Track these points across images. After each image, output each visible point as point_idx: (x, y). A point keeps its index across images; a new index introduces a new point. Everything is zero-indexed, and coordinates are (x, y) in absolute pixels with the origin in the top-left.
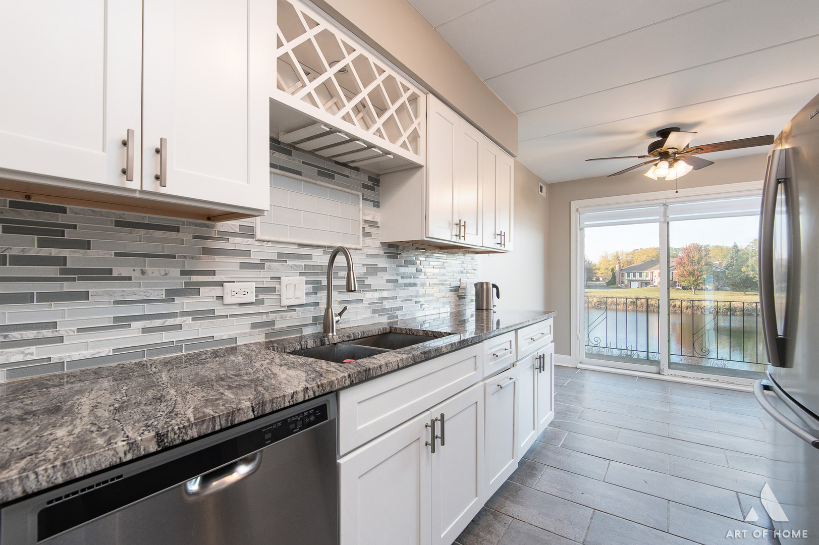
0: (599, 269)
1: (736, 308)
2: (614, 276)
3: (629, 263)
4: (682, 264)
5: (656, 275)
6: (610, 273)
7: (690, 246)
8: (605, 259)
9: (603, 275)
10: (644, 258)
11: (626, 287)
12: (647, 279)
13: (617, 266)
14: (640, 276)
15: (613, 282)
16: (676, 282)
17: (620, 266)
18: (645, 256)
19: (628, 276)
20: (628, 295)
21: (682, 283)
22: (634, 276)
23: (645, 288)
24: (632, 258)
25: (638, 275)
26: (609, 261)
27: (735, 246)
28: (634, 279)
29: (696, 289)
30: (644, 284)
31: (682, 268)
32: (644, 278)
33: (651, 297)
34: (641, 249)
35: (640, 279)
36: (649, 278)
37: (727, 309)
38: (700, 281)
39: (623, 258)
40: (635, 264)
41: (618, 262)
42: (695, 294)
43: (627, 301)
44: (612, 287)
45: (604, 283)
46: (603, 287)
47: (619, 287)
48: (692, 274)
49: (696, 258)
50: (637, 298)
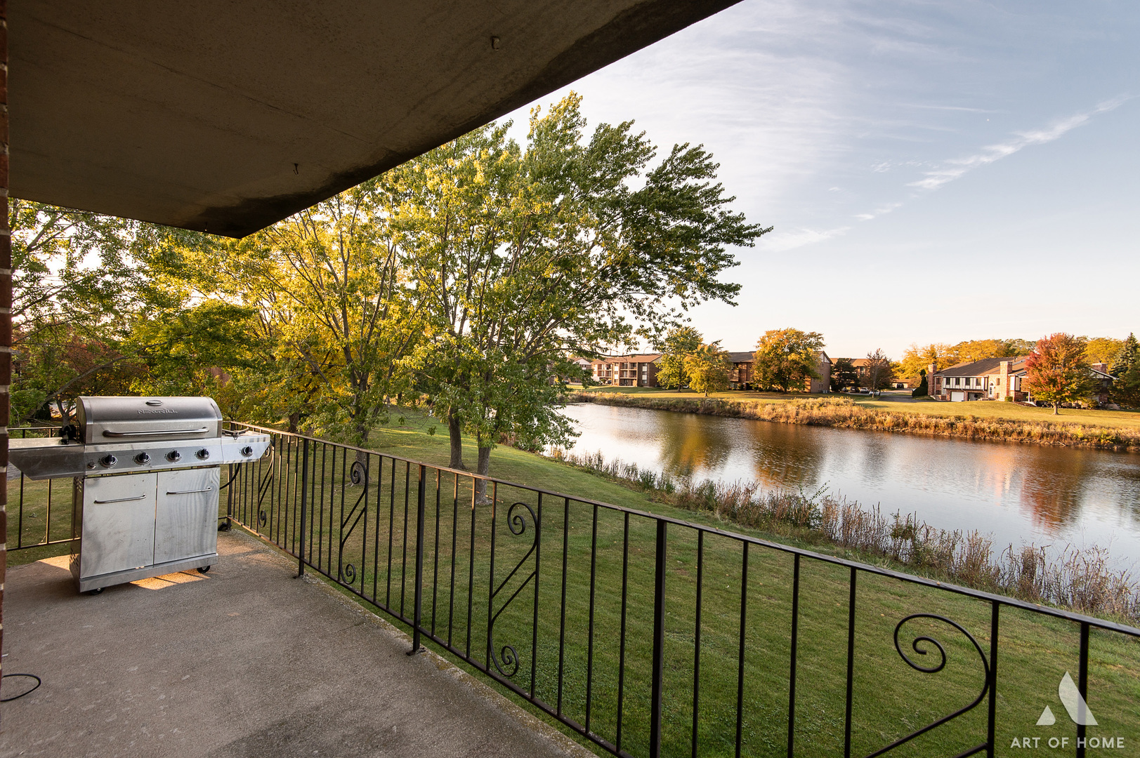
0: (904, 371)
2: (924, 382)
3: (951, 362)
4: (1037, 365)
5: (1000, 383)
6: (919, 377)
7: (1052, 338)
8: (913, 356)
9: (909, 380)
10: (976, 356)
11: (944, 399)
12: (978, 388)
13: (930, 369)
14: (968, 383)
15: (922, 392)
16: (1026, 394)
17: (935, 368)
18: (978, 352)
19: (948, 383)
20: (943, 413)
21: (1036, 396)
22: (958, 382)
23: (975, 402)
24: (957, 355)
25: (963, 381)
26: (920, 359)
27: (1132, 340)
28: (957, 387)
29: (1059, 406)
30: (972, 396)
31: (1036, 373)
32: (973, 385)
33: (982, 416)
34: (972, 341)
35: (967, 387)
36: (982, 387)
37: (1112, 440)
38: (1066, 394)
39: (942, 355)
40: (961, 364)
41: (933, 360)
42: (1057, 413)
43: (942, 421)
44: (922, 398)
45: (909, 393)
46: (909, 398)
47: (932, 400)
48: (1052, 381)
49: (1062, 357)
50: (958, 418)
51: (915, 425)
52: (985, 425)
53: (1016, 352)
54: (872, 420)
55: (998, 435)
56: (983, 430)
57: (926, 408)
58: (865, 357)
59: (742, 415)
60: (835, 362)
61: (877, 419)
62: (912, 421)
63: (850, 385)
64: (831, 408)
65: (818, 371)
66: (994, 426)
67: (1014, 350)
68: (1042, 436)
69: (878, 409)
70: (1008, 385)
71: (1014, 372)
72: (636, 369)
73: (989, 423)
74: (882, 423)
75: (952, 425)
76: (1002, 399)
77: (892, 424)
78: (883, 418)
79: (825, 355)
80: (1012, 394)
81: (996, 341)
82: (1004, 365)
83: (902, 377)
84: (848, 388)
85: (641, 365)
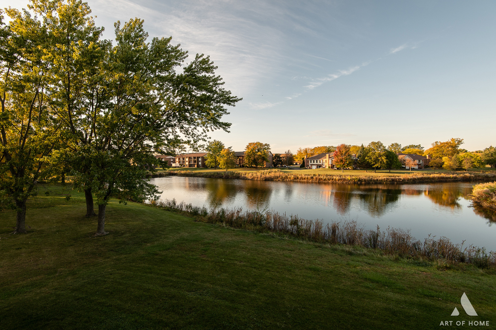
0: (297, 158)
1: (362, 180)
2: (304, 162)
3: (312, 154)
4: (337, 155)
5: (326, 162)
6: (302, 160)
7: (341, 146)
8: (300, 152)
9: (299, 161)
10: (320, 152)
11: (310, 168)
12: (320, 164)
13: (305, 157)
14: (317, 162)
15: (303, 166)
16: (334, 165)
17: (307, 157)
18: (320, 151)
19: (311, 162)
20: (309, 173)
21: (337, 166)
22: (314, 162)
23: (319, 169)
24: (314, 152)
25: (315, 161)
26: (302, 153)
27: (362, 146)
28: (314, 164)
29: (344, 169)
30: (318, 167)
31: (337, 158)
32: (318, 163)
33: (321, 174)
34: (318, 147)
35: (317, 164)
36: (321, 163)
37: (358, 180)
38: (346, 165)
39: (309, 152)
40: (315, 155)
41: (306, 154)
42: (343, 172)
43: (309, 176)
44: (303, 168)
45: (299, 166)
46: (299, 168)
47: (306, 169)
48: (341, 161)
49: (344, 152)
50: (314, 175)
51: (301, 178)
52: (322, 177)
53: (331, 151)
54: (287, 177)
55: (326, 181)
56: (322, 179)
57: (304, 172)
58: (284, 153)
59: (240, 178)
60: (274, 155)
61: (288, 177)
62: (300, 177)
63: (280, 164)
64: (273, 173)
65: (268, 159)
66: (325, 177)
67: (330, 150)
68: (339, 180)
69: (289, 173)
70: (329, 162)
71: (330, 158)
72: (196, 160)
73: (324, 176)
74: (290, 178)
75: (312, 178)
76: (327, 167)
77: (293, 178)
78: (290, 176)
79: (271, 152)
80: (330, 166)
81: (325, 147)
82: (327, 155)
83: (296, 160)
84: (279, 165)
85: (198, 158)
